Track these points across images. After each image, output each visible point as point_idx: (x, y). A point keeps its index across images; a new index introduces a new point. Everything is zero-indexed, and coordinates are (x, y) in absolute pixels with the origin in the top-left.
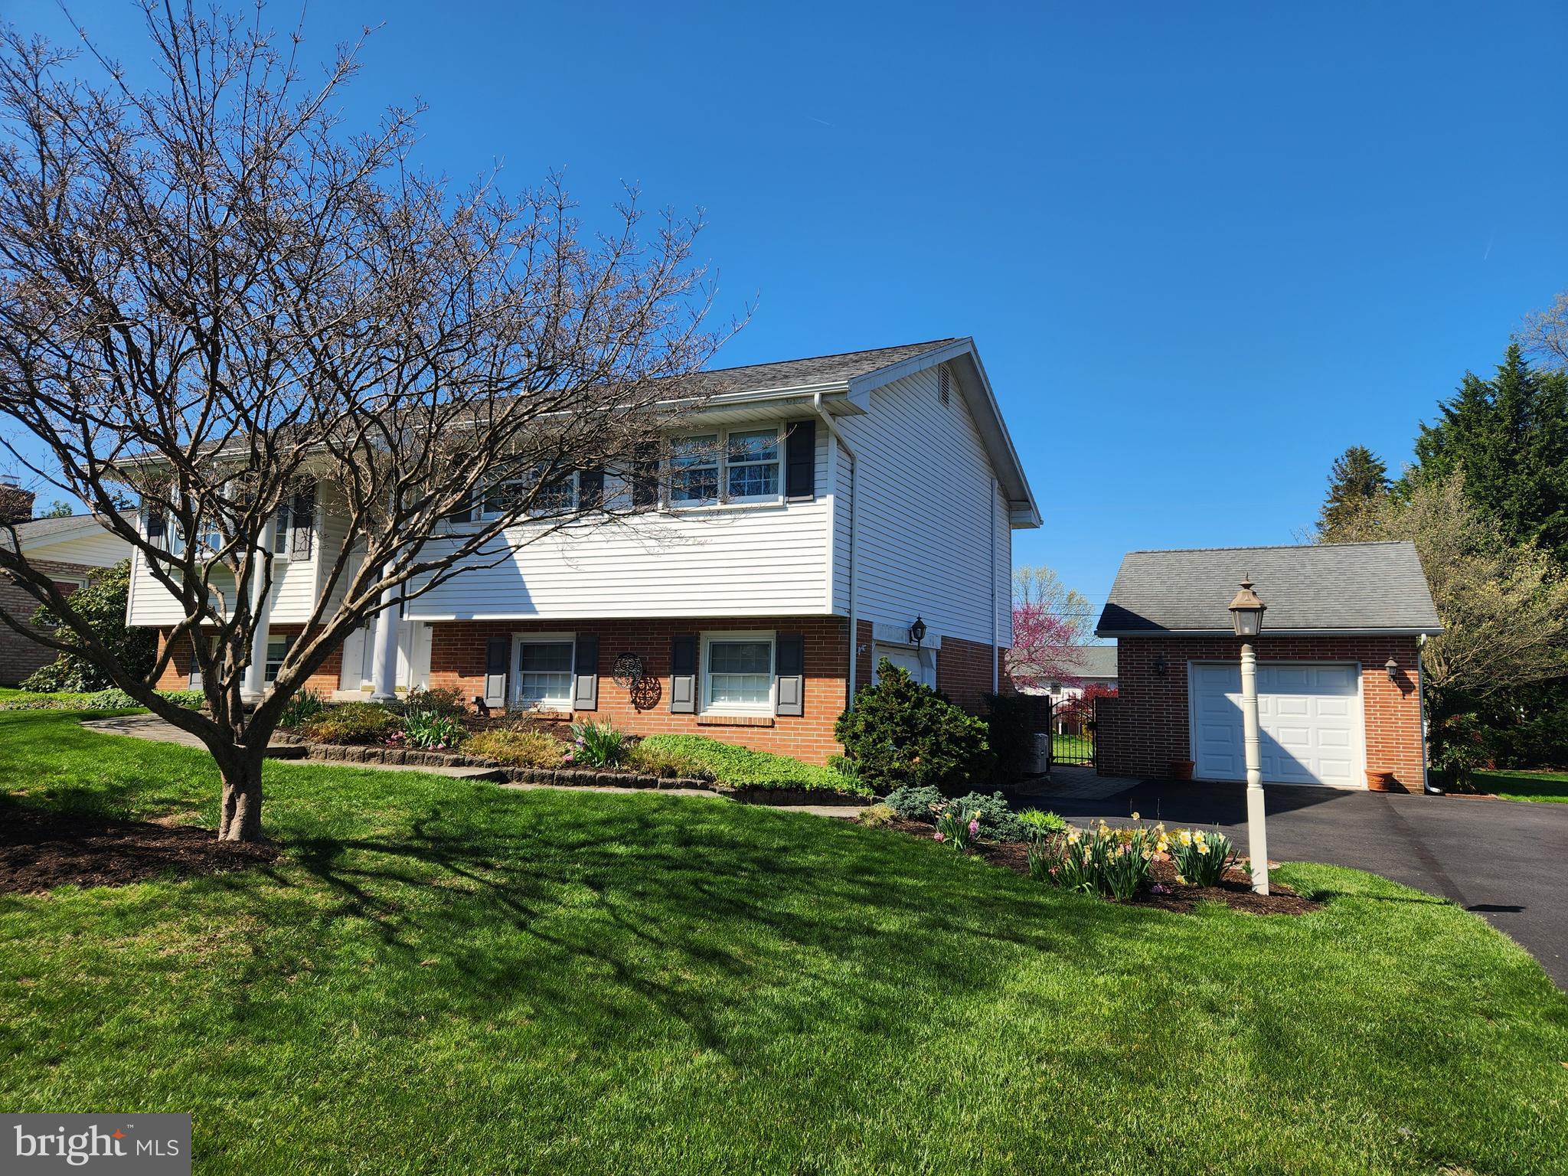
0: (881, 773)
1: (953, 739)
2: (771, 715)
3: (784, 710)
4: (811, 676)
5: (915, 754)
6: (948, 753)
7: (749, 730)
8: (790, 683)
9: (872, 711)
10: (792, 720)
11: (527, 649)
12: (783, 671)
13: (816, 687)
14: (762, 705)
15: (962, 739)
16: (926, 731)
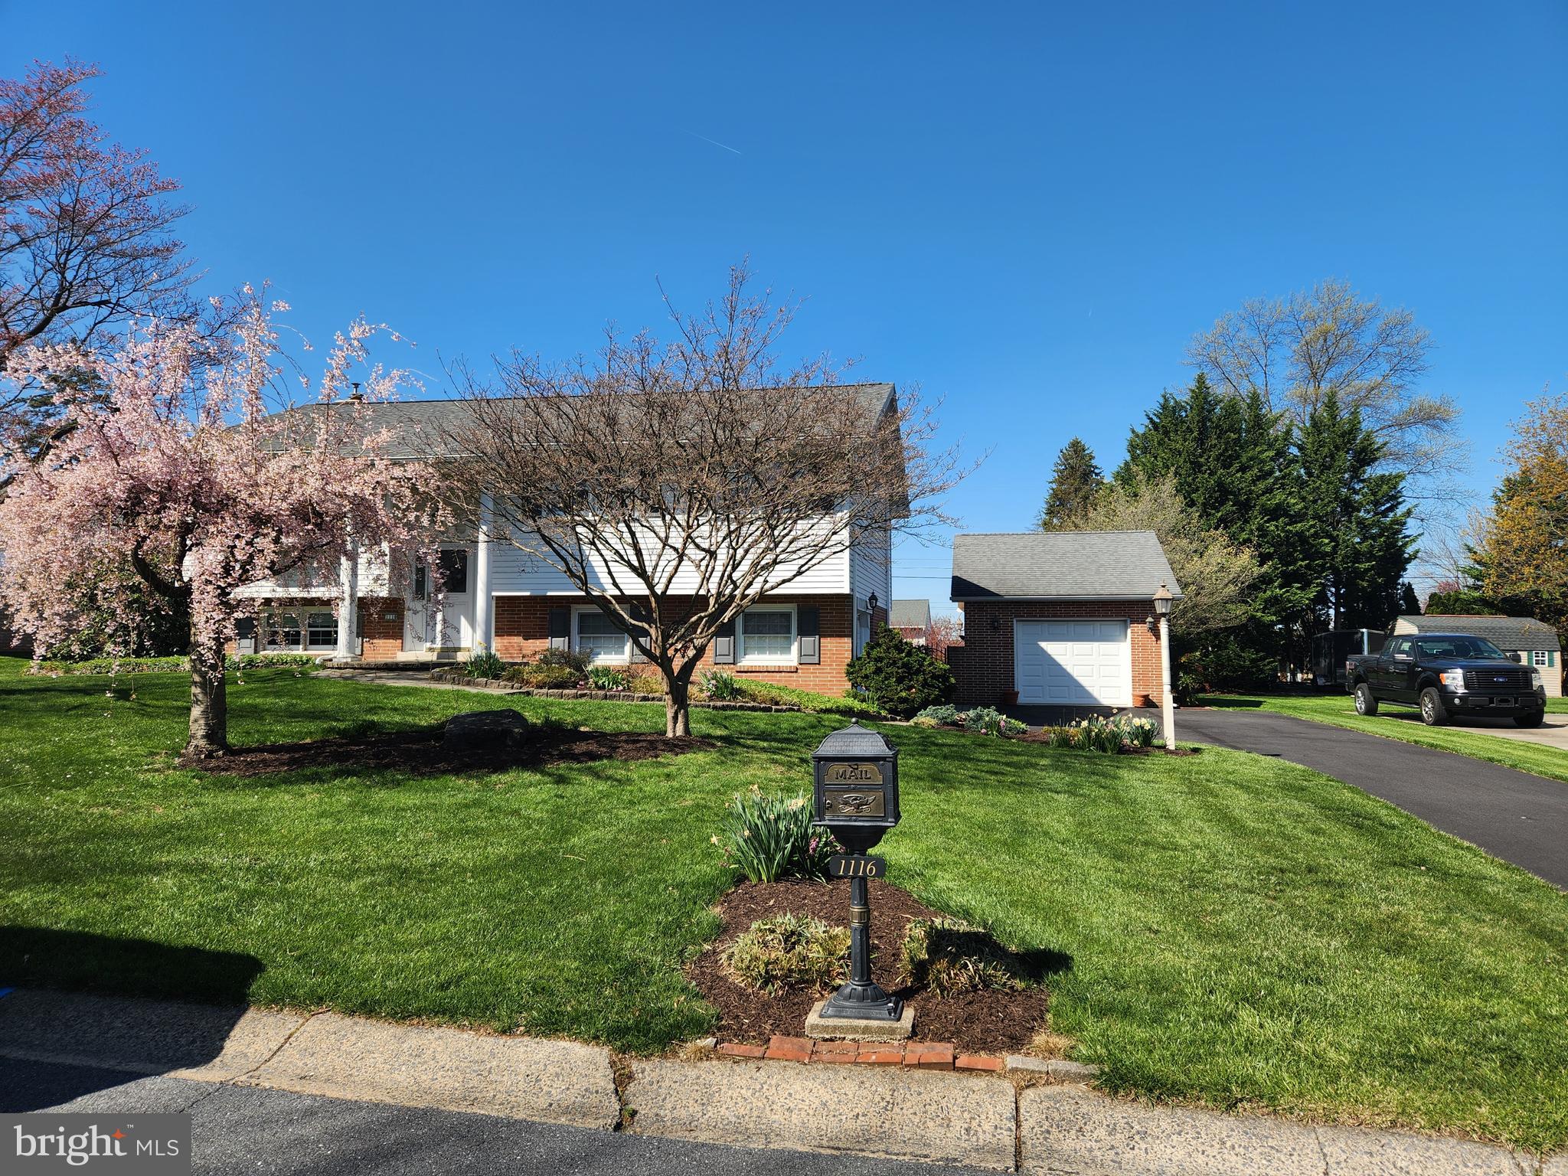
0: (891, 700)
1: (934, 677)
2: (795, 663)
3: (805, 660)
4: (825, 636)
5: (912, 687)
6: (933, 686)
7: (778, 675)
8: (808, 640)
9: (879, 659)
10: (812, 667)
11: (583, 617)
12: (802, 632)
13: (829, 644)
14: (785, 657)
15: (939, 676)
16: (918, 672)
